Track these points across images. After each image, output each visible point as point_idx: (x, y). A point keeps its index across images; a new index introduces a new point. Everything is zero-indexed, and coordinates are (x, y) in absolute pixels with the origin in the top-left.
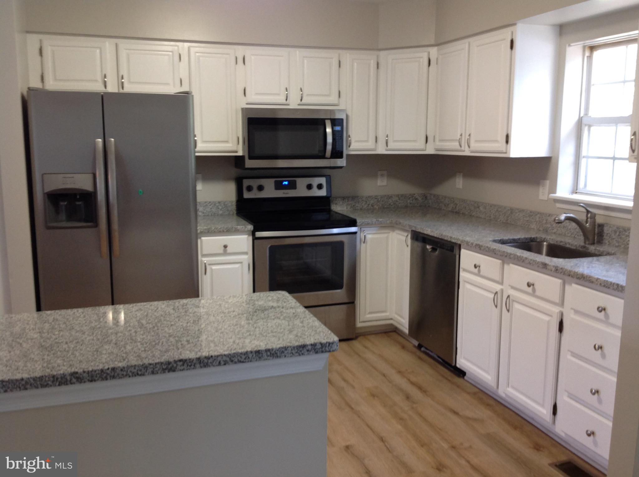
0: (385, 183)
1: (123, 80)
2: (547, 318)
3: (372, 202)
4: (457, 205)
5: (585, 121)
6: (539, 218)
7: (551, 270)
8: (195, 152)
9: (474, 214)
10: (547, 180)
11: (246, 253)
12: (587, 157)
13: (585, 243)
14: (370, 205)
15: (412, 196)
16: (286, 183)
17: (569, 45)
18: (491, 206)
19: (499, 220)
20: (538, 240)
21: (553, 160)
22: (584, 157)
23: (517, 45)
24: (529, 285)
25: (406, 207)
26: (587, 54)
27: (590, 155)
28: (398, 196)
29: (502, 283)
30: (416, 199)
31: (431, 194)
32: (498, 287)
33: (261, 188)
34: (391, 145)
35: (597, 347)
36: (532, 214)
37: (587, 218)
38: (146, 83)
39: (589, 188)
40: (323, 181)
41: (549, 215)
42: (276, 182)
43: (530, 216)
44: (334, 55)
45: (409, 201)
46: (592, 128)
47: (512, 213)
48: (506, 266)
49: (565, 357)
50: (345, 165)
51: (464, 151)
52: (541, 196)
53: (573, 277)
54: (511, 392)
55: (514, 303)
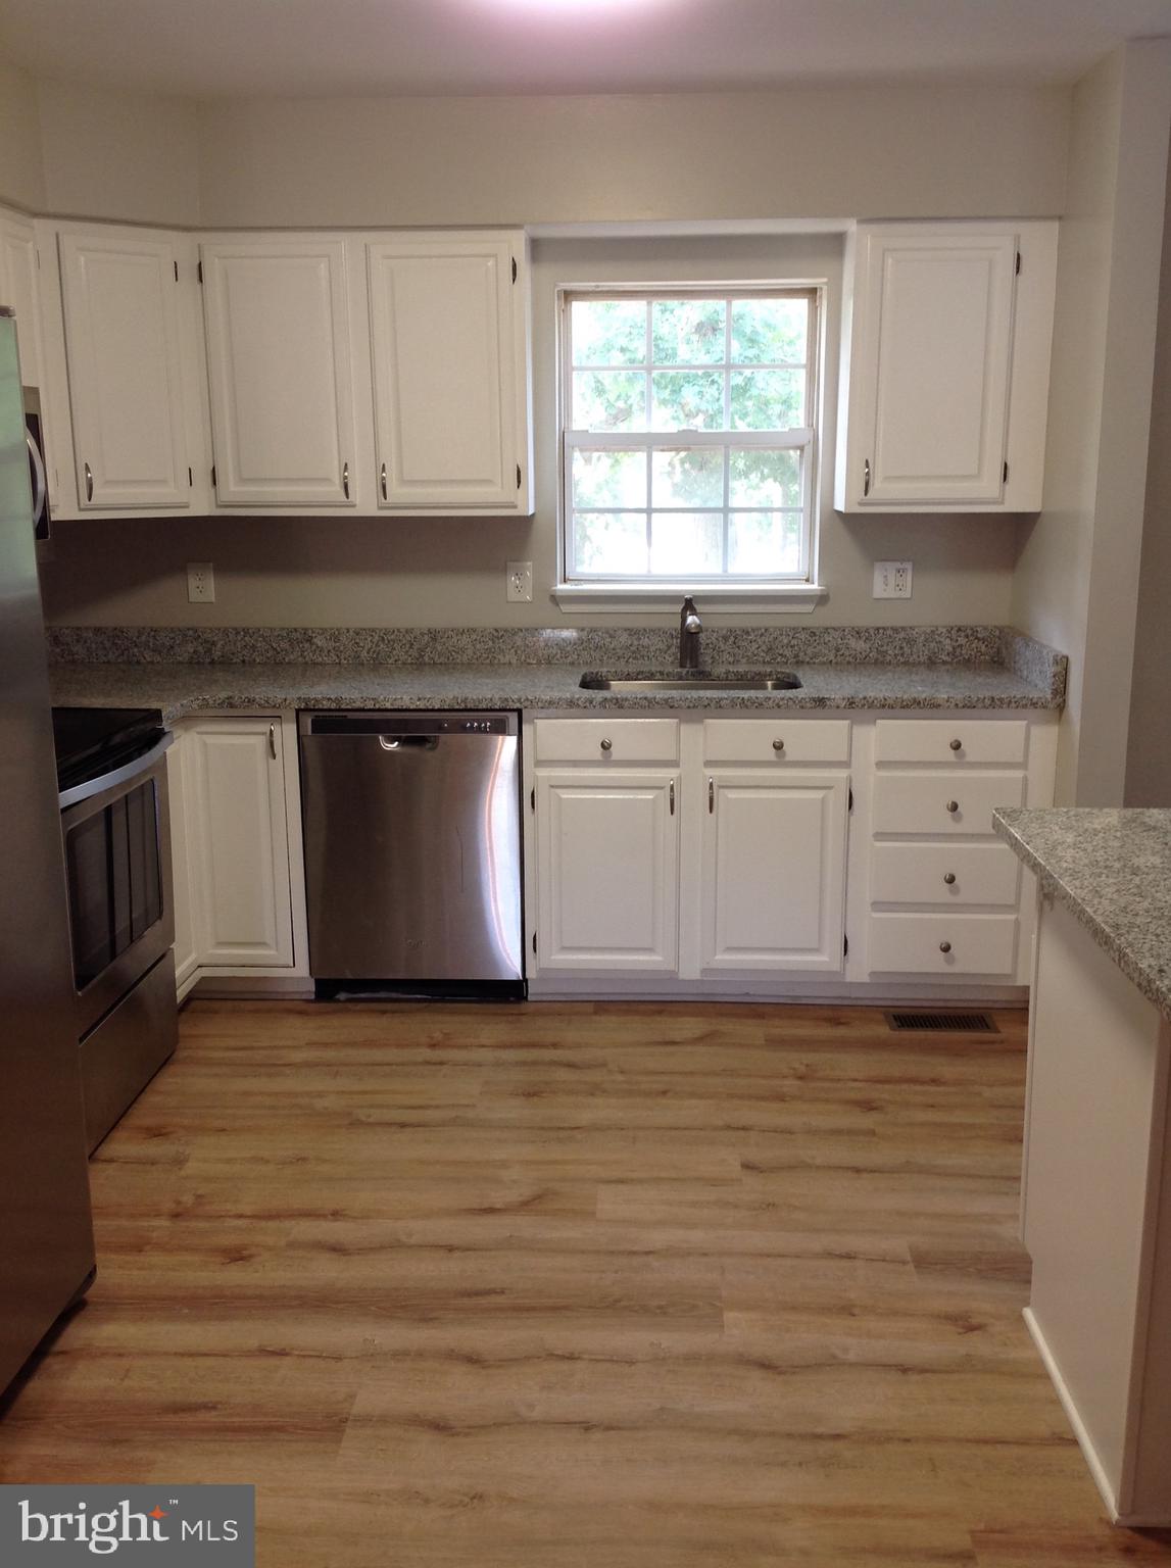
2: (819, 795)
4: (212, 644)
5: (570, 439)
10: (527, 560)
21: (538, 520)
26: (563, 305)
32: (669, 775)
34: (98, 495)
52: (513, 595)
53: (891, 707)
54: (724, 959)
55: (721, 790)
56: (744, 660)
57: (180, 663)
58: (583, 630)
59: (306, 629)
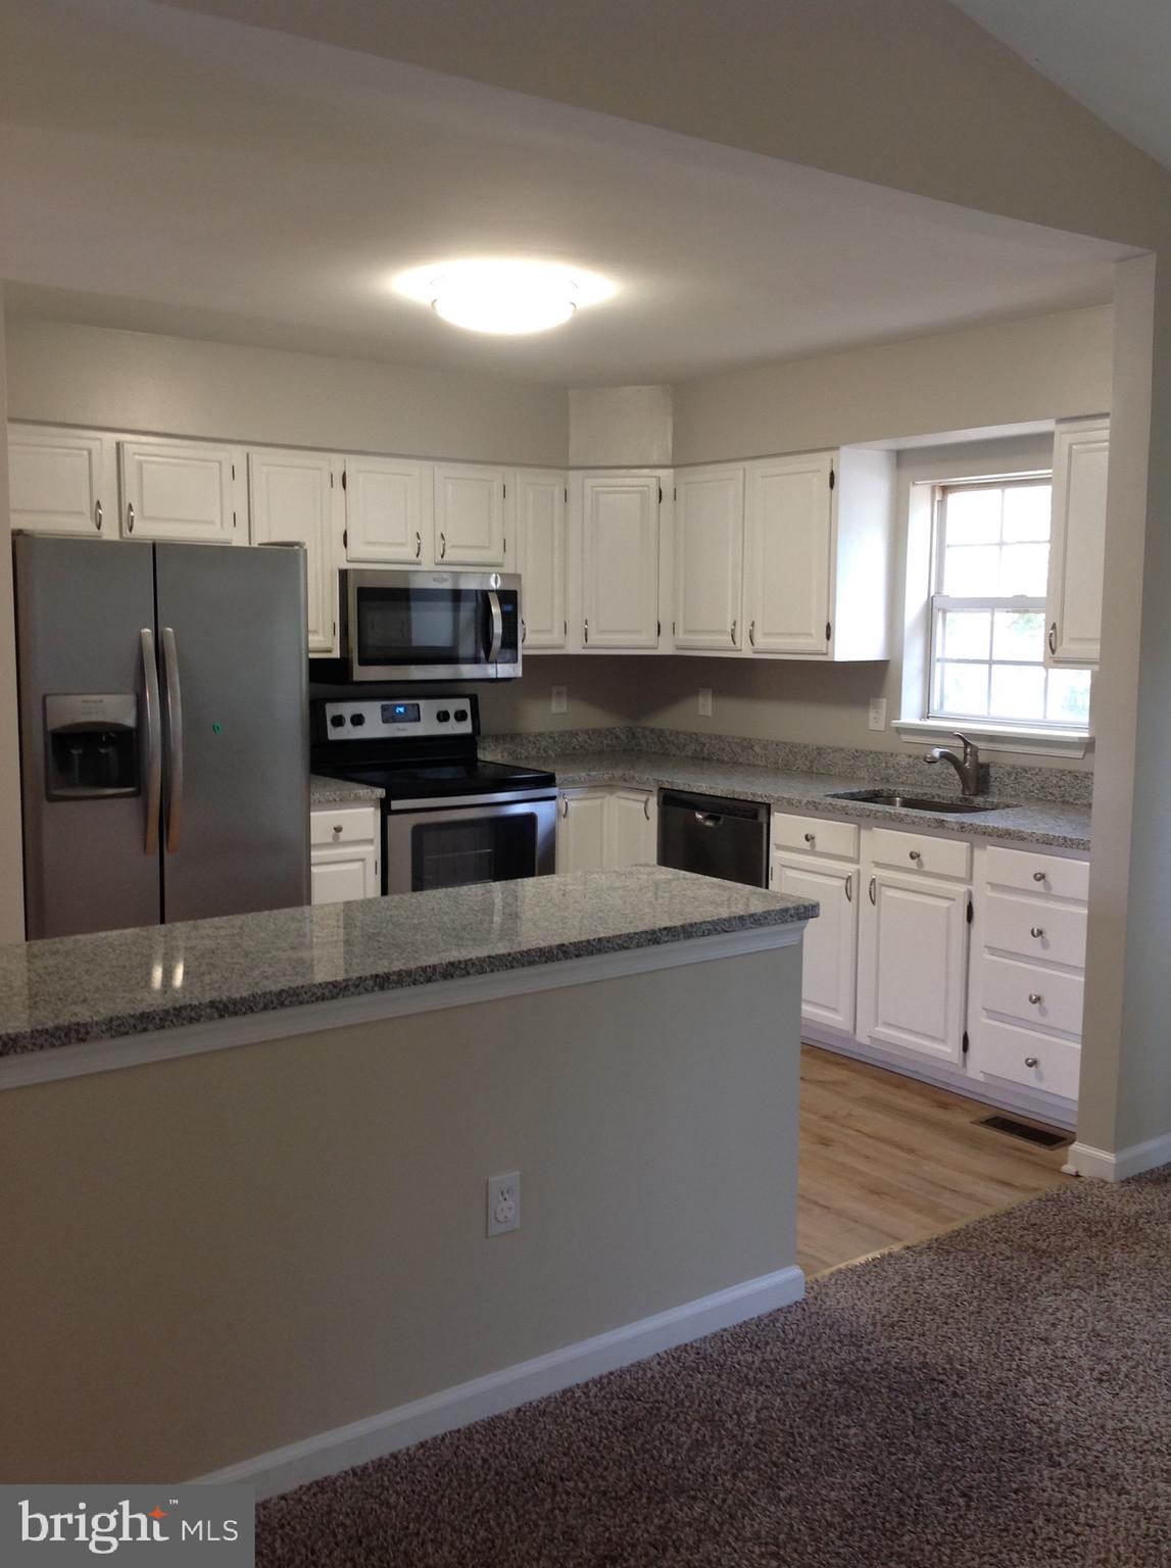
0: (564, 709)
1: (132, 514)
2: (945, 904)
3: (544, 743)
4: (704, 745)
5: (937, 603)
6: (873, 760)
7: (953, 829)
8: (308, 651)
9: (740, 760)
10: (883, 697)
11: (370, 842)
12: (943, 660)
13: (963, 794)
14: (542, 751)
15: (610, 731)
16: (402, 710)
17: (914, 484)
18: (777, 745)
19: (795, 768)
20: (885, 794)
21: (892, 665)
22: (938, 660)
23: (840, 480)
24: (913, 856)
25: (601, 752)
26: (938, 497)
27: (947, 656)
28: (586, 732)
29: (857, 861)
30: (617, 737)
31: (644, 728)
32: (849, 868)
33: (358, 720)
34: (594, 639)
35: (1035, 932)
36: (858, 755)
37: (966, 754)
38: (169, 520)
39: (948, 708)
40: (464, 704)
41: (892, 755)
42: (384, 709)
43: (855, 757)
44: (496, 476)
45: (605, 742)
46: (949, 616)
47: (819, 754)
48: (863, 833)
49: (980, 956)
50: (520, 674)
51: (741, 650)
52: (872, 725)
53: (990, 835)
54: (883, 1032)
55: (883, 888)
56: (1022, 795)
57: (688, 757)
58: (910, 756)
59: (750, 739)
